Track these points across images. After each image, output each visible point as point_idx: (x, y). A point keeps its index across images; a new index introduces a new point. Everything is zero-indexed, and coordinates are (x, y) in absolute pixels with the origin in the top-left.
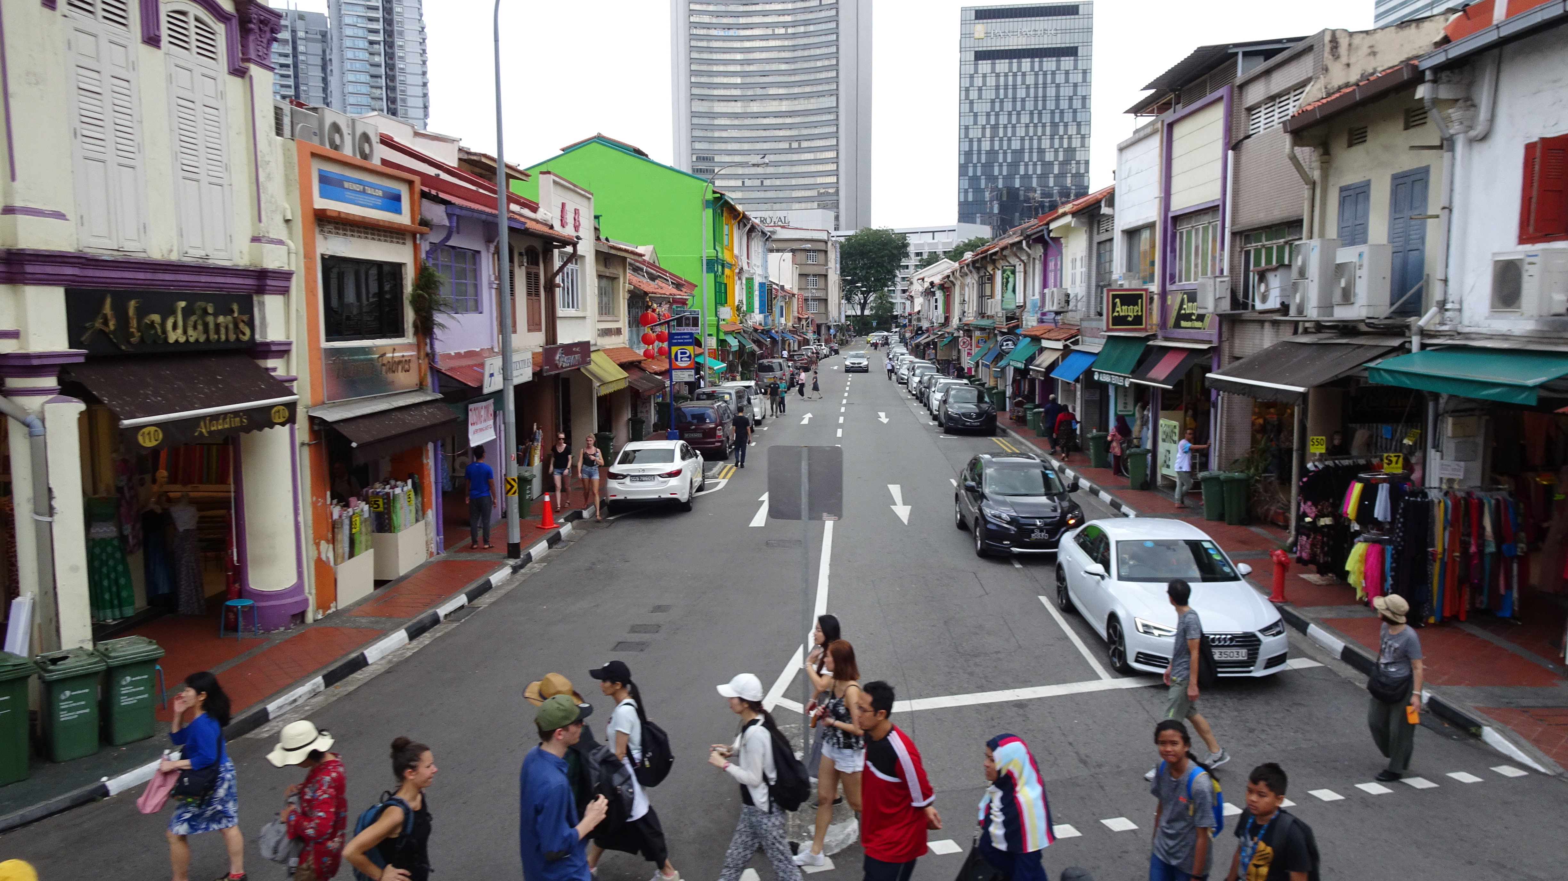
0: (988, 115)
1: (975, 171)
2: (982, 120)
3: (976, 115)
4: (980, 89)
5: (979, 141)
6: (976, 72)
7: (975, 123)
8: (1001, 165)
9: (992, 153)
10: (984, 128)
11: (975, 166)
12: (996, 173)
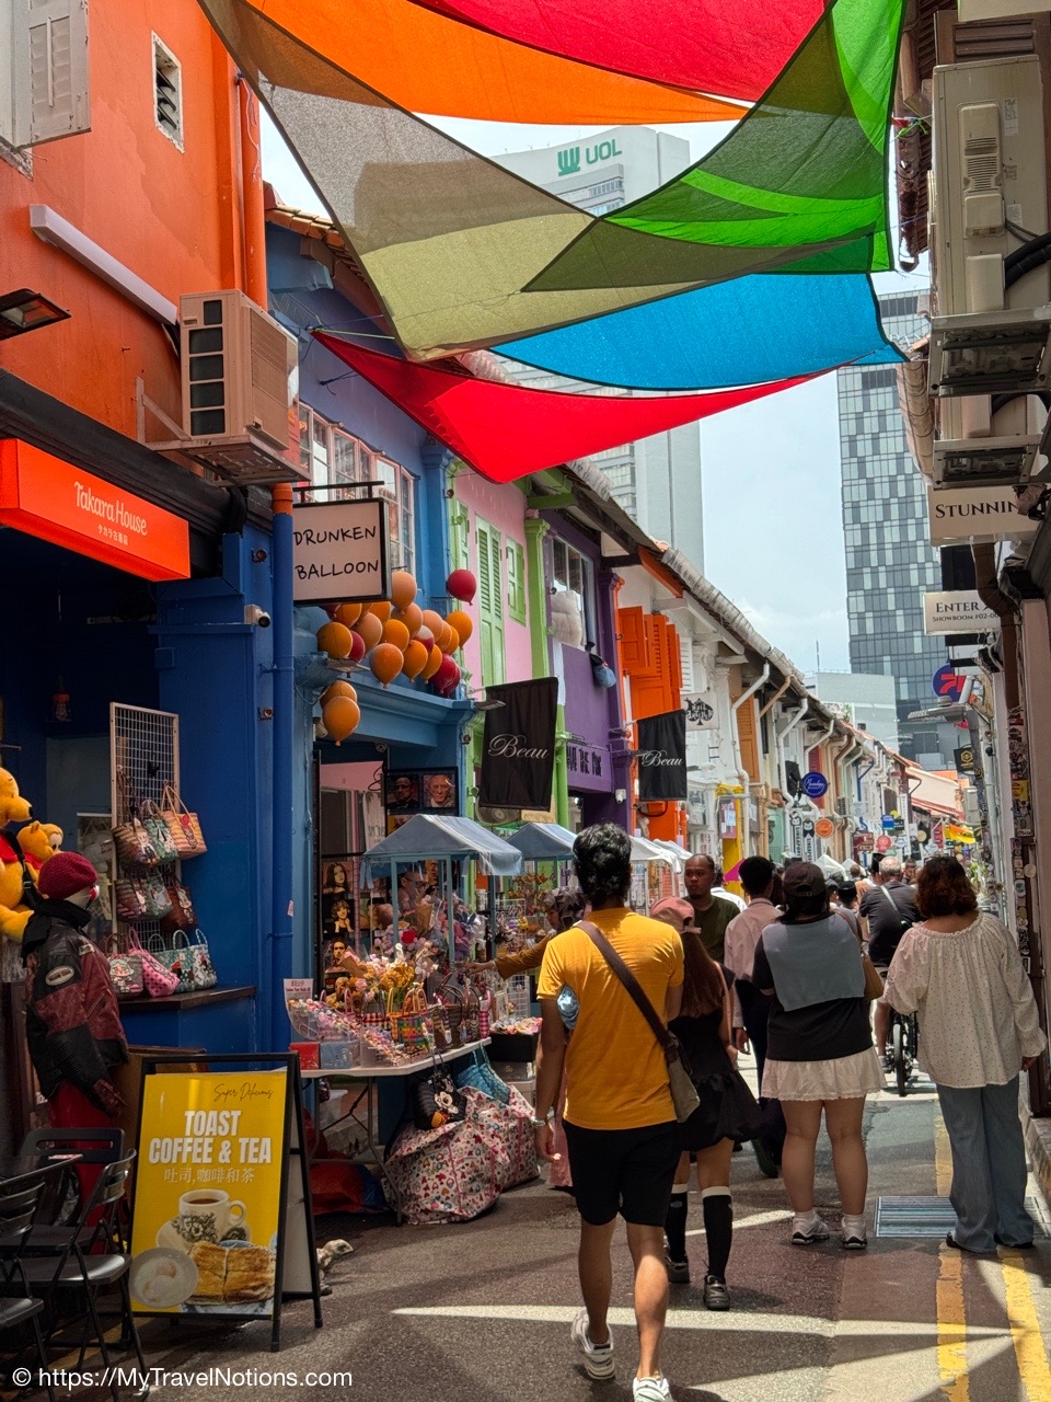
0: (893, 481)
1: (875, 580)
2: (882, 491)
3: (870, 484)
4: (875, 438)
5: (880, 527)
6: (867, 408)
7: (871, 496)
8: (922, 569)
9: (902, 546)
10: (886, 504)
11: (875, 572)
12: (914, 581)
